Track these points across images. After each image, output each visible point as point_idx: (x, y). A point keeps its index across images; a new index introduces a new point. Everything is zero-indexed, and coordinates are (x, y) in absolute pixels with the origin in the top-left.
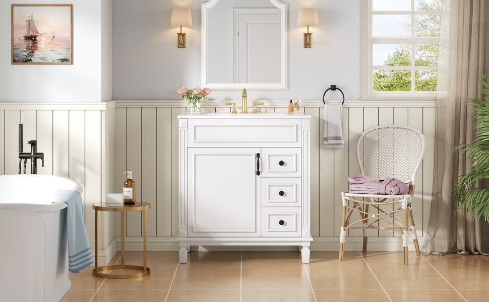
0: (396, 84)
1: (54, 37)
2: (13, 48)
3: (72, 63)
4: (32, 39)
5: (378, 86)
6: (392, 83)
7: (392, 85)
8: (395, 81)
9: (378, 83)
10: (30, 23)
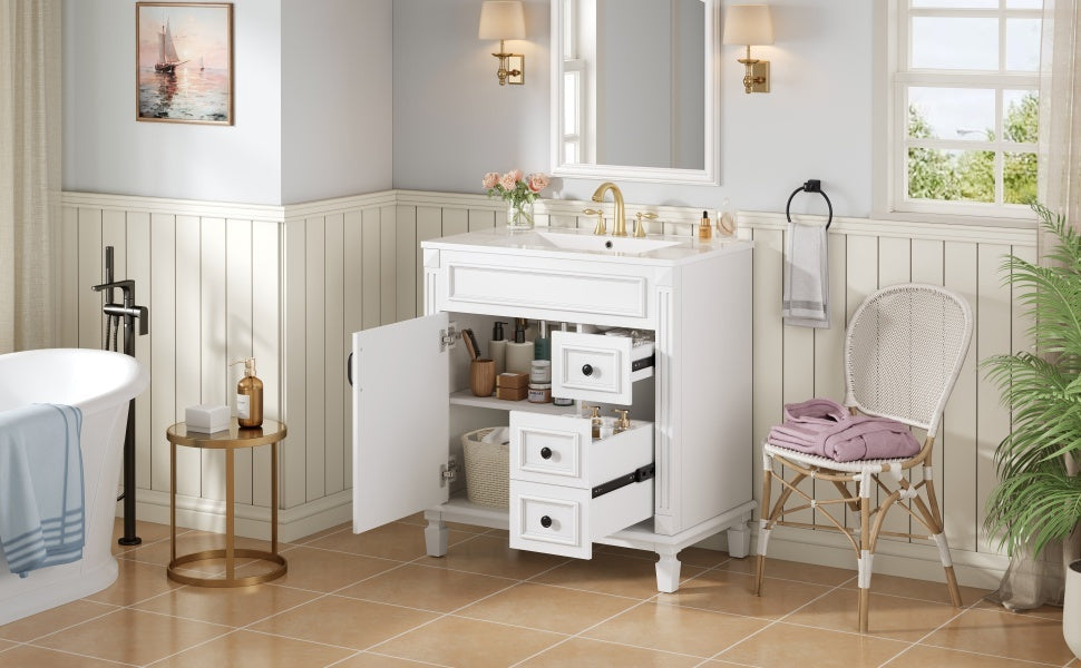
0: (1028, 173)
1: (202, 69)
2: (139, 91)
3: (232, 123)
4: (168, 71)
5: (986, 176)
6: (1019, 172)
7: (1018, 177)
8: (1025, 167)
9: (986, 170)
10: (165, 39)
